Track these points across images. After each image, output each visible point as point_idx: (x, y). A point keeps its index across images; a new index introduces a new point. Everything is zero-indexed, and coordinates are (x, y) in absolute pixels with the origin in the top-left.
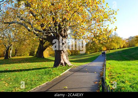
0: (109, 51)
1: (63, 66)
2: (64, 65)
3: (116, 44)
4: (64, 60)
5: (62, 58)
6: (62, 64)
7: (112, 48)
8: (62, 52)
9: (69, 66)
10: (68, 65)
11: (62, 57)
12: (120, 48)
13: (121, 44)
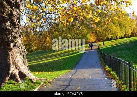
0: (104, 44)
1: (17, 81)
2: (19, 79)
3: (118, 27)
4: (16, 66)
5: (11, 63)
6: (13, 77)
7: (110, 37)
8: (12, 44)
9: (32, 82)
10: (31, 80)
11: (13, 58)
12: (126, 37)
13: (127, 26)
